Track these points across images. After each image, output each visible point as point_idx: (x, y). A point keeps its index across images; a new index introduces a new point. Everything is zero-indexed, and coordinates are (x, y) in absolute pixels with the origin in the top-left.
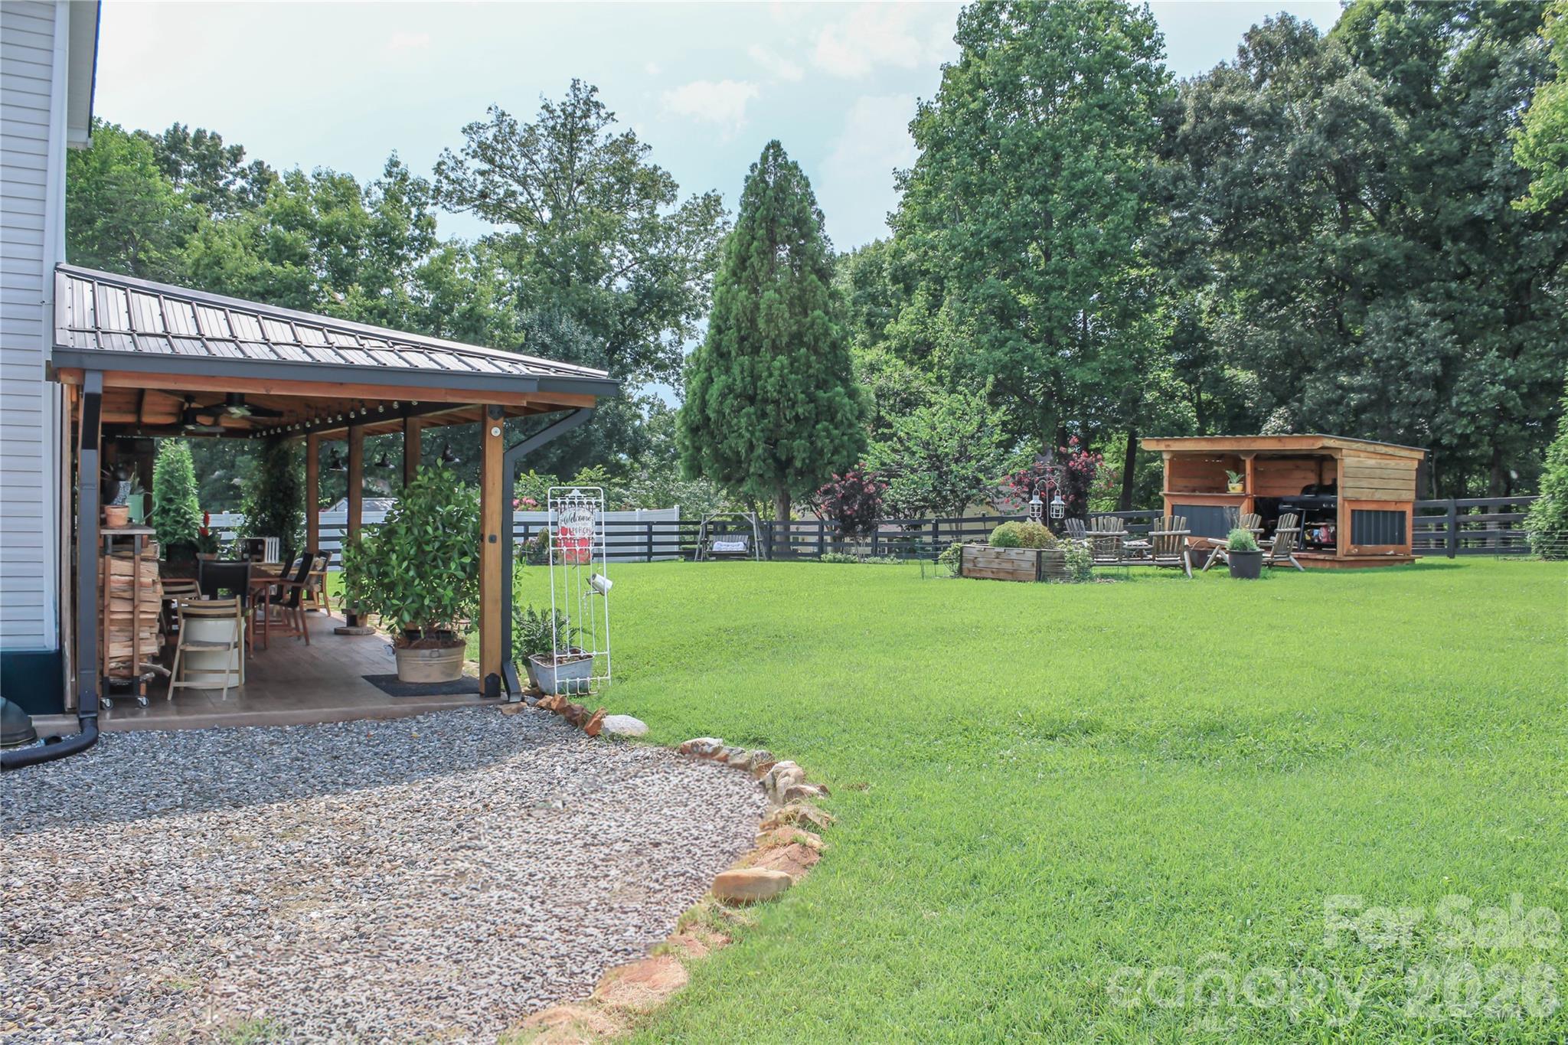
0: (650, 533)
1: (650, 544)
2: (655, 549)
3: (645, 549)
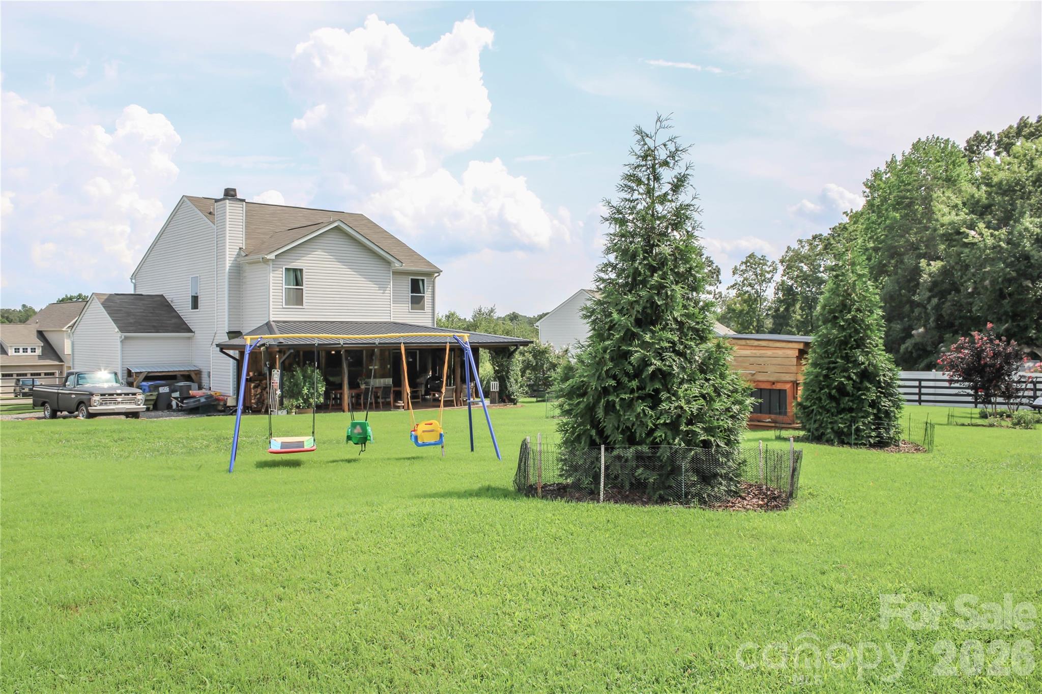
0: (920, 387)
1: (920, 394)
2: (923, 398)
3: (916, 397)
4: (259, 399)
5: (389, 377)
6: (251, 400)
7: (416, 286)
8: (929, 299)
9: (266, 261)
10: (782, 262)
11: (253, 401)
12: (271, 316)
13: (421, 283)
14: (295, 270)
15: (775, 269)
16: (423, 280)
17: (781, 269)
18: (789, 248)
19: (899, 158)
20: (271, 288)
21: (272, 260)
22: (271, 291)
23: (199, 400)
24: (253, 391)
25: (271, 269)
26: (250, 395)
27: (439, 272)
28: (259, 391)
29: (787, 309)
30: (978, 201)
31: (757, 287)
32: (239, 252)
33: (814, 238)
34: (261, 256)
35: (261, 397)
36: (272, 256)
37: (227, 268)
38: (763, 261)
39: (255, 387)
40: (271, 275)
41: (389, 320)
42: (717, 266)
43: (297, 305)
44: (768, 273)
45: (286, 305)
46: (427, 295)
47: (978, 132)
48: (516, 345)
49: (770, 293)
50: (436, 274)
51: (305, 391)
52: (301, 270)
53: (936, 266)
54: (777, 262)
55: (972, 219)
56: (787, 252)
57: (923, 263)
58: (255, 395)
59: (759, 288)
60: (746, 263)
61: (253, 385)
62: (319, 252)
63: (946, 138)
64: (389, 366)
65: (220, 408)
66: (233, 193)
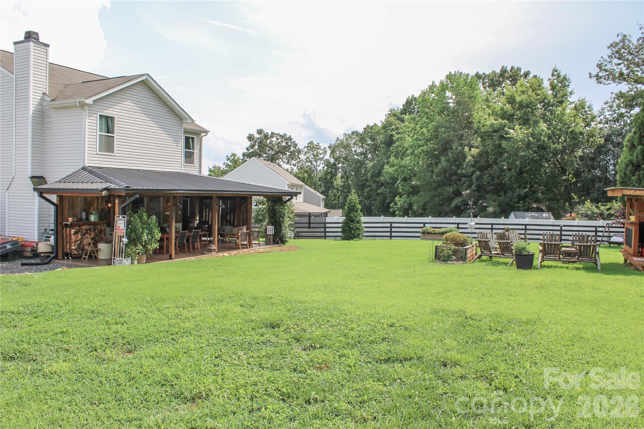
4: (79, 245)
5: (180, 222)
6: (70, 246)
7: (189, 143)
8: (474, 172)
9: (83, 105)
10: (330, 147)
11: (73, 247)
12: (86, 161)
13: (191, 140)
14: (107, 117)
15: (325, 152)
16: (193, 139)
17: (329, 152)
18: (338, 139)
19: (437, 84)
20: (87, 133)
21: (89, 105)
22: (87, 136)
23: (5, 247)
24: (73, 236)
25: (87, 114)
26: (71, 242)
27: (206, 132)
28: (80, 236)
29: (331, 178)
30: (506, 112)
31: (314, 163)
32: (43, 97)
33: (353, 133)
34: (78, 100)
35: (81, 243)
36: (90, 101)
37: (31, 112)
38: (318, 147)
39: (76, 233)
40: (87, 120)
41: (180, 171)
42: (298, 148)
43: (107, 152)
44: (321, 154)
45: (100, 151)
46: (196, 152)
47: (478, 72)
48: (291, 196)
49: (321, 167)
50: (203, 134)
51: (145, 237)
52: (112, 118)
53: (475, 151)
54: (327, 147)
55: (505, 123)
56: (336, 141)
57: (466, 149)
58: (76, 241)
59: (315, 164)
60: (307, 147)
61: (73, 231)
62: (128, 103)
63: (467, 73)
64: (180, 212)
65: (28, 254)
66: (36, 37)
